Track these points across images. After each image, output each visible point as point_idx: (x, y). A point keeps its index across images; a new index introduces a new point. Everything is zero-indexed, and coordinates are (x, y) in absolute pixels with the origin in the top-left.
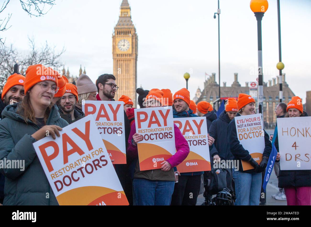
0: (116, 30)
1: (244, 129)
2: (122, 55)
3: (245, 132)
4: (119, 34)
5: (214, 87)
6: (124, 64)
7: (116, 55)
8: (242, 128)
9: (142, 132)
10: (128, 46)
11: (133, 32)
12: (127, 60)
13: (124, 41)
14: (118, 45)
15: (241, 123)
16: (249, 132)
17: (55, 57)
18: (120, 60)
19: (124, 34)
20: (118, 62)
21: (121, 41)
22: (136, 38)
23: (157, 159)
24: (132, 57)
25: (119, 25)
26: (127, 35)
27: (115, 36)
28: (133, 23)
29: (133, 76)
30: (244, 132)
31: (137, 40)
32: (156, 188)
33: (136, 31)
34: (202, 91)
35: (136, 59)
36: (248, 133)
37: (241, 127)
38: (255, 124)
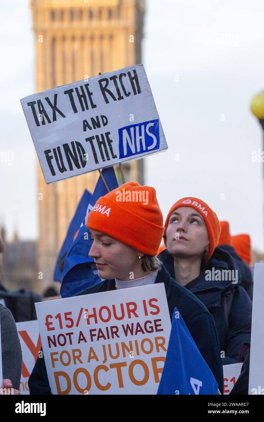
1: (77, 354)
3: (79, 365)
16: (100, 363)
30: (75, 363)
38: (128, 330)
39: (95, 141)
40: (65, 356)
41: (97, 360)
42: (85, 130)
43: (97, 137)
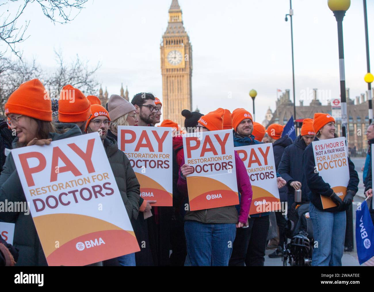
0: (165, 39)
1: (324, 157)
2: (173, 70)
3: (325, 161)
4: (168, 43)
5: (288, 107)
6: (176, 81)
7: (166, 70)
8: (322, 156)
9: (193, 163)
10: (180, 59)
11: (185, 41)
12: (179, 75)
13: (175, 52)
14: (168, 58)
15: (320, 149)
16: (330, 160)
17: (88, 74)
18: (170, 77)
19: (175, 44)
20: (169, 78)
21: (172, 53)
22: (190, 49)
23: (212, 195)
24: (186, 72)
25: (169, 33)
26: (179, 45)
27: (163, 46)
28: (185, 30)
29: (187, 96)
31: (191, 51)
32: (212, 233)
33: (189, 40)
34: (273, 112)
35: (191, 75)
36: (328, 161)
37: (320, 154)
38: (337, 150)
41: (330, 159)
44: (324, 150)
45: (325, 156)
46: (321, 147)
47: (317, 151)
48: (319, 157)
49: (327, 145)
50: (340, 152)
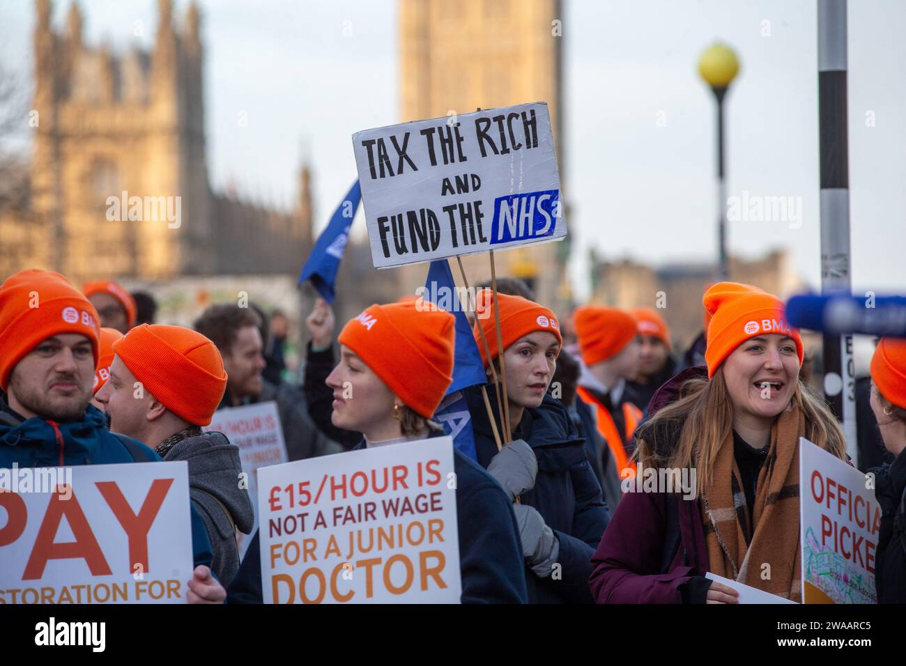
1: (310, 545)
3: (311, 564)
8: (298, 537)
16: (343, 559)
30: (305, 560)
36: (327, 567)
37: (290, 528)
38: (391, 508)
39: (456, 213)
40: (292, 550)
41: (339, 555)
42: (444, 193)
43: (461, 206)
44: (312, 510)
45: (313, 541)
46: (302, 492)
47: (275, 516)
48: (284, 546)
49: (338, 482)
50: (408, 518)
